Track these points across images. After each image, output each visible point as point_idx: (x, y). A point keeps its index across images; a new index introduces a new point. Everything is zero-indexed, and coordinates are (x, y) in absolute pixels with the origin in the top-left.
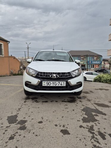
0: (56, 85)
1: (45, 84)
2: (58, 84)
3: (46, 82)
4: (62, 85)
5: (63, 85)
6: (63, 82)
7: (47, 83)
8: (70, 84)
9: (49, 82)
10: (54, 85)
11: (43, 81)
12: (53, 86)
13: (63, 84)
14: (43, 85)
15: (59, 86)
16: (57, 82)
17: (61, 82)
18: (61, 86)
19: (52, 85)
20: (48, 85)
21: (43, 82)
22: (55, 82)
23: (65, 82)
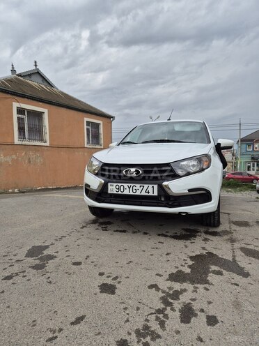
0: (134, 191)
1: (112, 189)
2: (139, 190)
3: (115, 184)
4: (148, 192)
5: (151, 194)
6: (151, 186)
7: (117, 187)
8: (169, 192)
9: (120, 185)
10: (131, 193)
11: (110, 182)
12: (128, 193)
13: (152, 190)
14: (109, 192)
15: (142, 194)
16: (138, 186)
17: (146, 186)
18: (147, 194)
19: (126, 192)
20: (120, 193)
21: (109, 184)
22: (132, 185)
23: (156, 187)
